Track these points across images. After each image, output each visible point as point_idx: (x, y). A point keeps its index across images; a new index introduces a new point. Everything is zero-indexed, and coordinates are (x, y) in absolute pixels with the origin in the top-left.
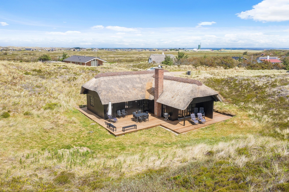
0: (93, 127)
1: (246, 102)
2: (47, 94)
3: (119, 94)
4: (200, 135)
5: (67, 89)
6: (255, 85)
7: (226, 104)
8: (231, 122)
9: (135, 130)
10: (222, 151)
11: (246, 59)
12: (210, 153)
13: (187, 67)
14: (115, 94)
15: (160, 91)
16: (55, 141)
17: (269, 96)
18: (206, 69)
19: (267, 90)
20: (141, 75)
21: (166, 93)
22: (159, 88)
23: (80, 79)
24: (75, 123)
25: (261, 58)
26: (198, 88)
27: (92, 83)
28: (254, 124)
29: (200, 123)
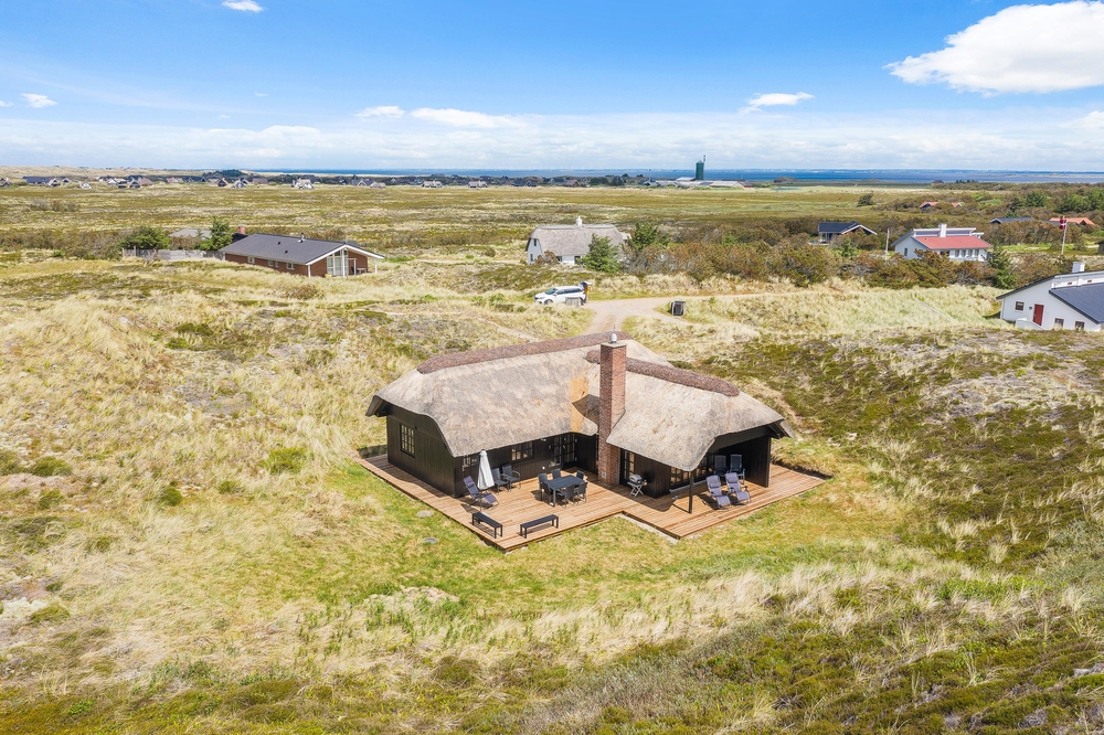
0: (428, 523)
1: (864, 431)
2: (258, 415)
3: (497, 420)
4: (738, 542)
5: (310, 397)
6: (891, 373)
7: (804, 436)
8: (821, 499)
9: (552, 530)
10: (803, 595)
11: (868, 233)
12: (775, 602)
13: (670, 283)
14: (485, 423)
15: (615, 410)
16: (343, 573)
17: (928, 412)
18: (734, 289)
19: (924, 392)
20: (551, 355)
21: (633, 417)
22: (613, 402)
23: (344, 356)
24: (374, 513)
25: (918, 233)
26: (730, 405)
27: (414, 387)
28: (883, 504)
29: (735, 502)
